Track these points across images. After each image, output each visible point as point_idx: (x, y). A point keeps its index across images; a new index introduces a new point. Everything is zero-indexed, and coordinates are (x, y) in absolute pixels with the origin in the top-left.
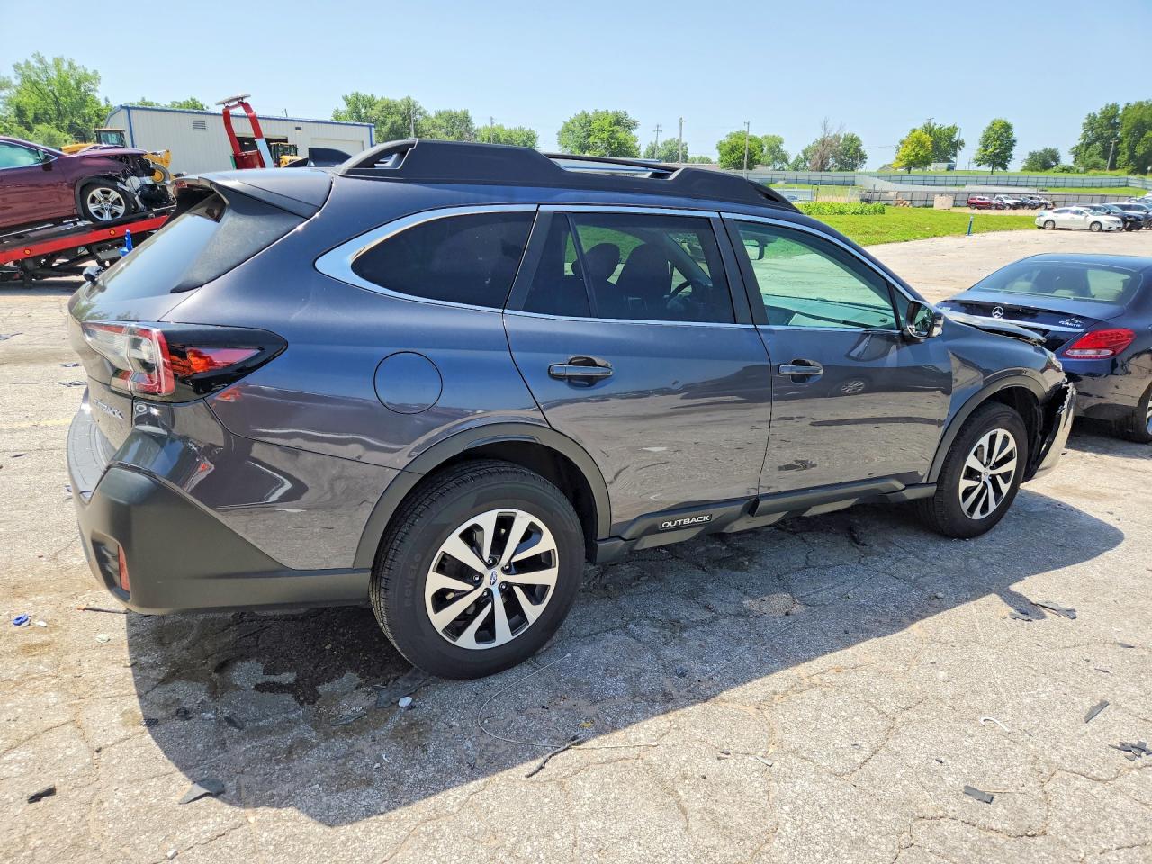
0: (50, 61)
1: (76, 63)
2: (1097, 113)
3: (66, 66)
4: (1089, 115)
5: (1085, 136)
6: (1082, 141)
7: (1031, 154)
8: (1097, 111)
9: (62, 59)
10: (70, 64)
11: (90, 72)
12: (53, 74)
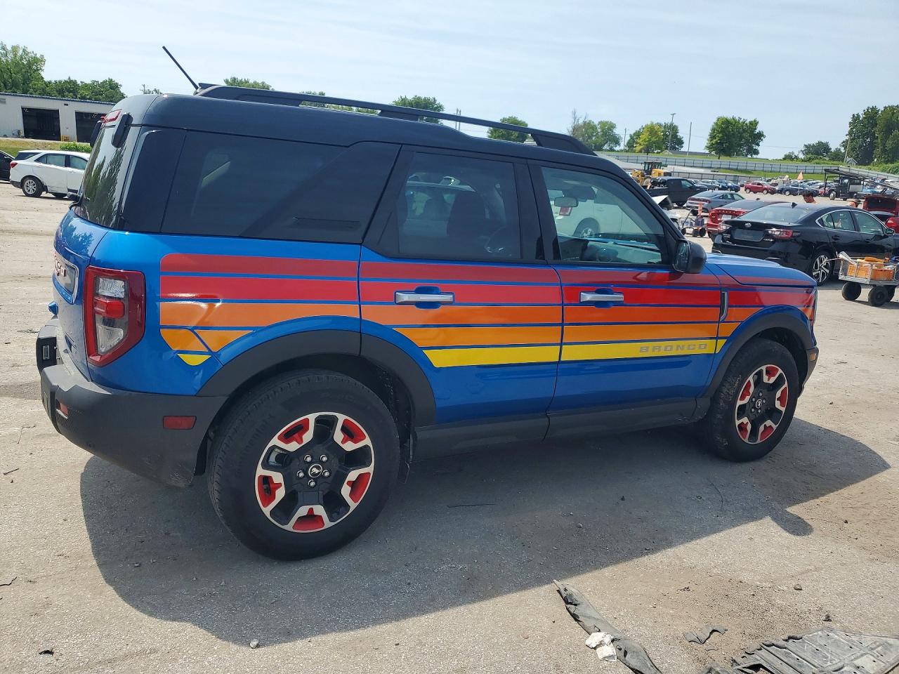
0: (9, 48)
1: (29, 50)
2: (860, 114)
3: (21, 52)
4: (854, 115)
5: (850, 133)
6: (847, 138)
7: (806, 146)
8: (860, 111)
9: (18, 47)
10: (24, 50)
11: (38, 56)
12: (10, 56)
